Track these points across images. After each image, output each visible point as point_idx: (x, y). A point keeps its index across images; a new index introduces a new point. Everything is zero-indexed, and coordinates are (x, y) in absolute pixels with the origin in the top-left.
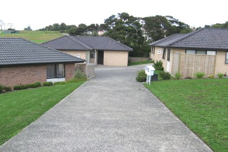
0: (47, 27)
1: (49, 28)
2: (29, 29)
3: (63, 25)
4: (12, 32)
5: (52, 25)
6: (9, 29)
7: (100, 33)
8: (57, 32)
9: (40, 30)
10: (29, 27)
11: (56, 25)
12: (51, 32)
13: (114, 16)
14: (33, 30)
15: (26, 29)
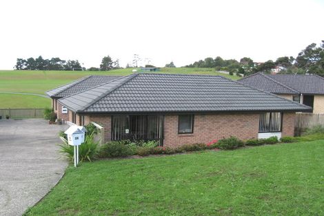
0: (196, 63)
1: (199, 64)
2: (171, 65)
3: (218, 59)
4: (151, 70)
5: (203, 60)
6: (147, 66)
7: (276, 71)
8: (210, 69)
9: (187, 66)
10: (172, 63)
11: (209, 60)
12: (202, 69)
13: (314, 45)
14: (177, 67)
15: (167, 66)
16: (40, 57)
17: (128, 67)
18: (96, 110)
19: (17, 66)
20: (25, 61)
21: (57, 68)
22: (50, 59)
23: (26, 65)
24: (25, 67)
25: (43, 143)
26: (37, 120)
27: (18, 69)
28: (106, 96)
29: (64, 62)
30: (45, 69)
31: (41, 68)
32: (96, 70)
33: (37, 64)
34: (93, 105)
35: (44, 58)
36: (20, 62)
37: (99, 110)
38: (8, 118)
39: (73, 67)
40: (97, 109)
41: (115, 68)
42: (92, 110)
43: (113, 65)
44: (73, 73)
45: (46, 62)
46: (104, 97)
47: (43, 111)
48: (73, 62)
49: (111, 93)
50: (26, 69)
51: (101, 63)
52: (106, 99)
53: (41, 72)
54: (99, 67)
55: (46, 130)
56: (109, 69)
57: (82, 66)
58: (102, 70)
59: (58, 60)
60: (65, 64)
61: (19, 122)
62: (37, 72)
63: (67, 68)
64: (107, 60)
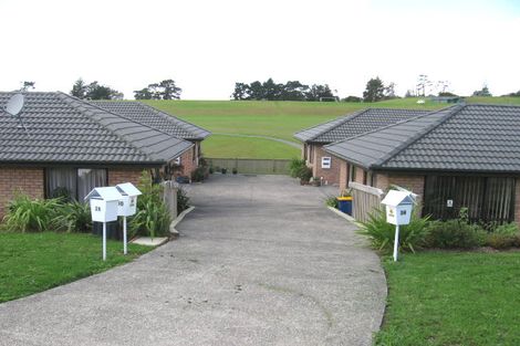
2: (485, 92)
4: (449, 101)
6: (442, 95)
9: (512, 95)
10: (485, 90)
15: (477, 94)
16: (270, 80)
17: (408, 96)
18: (401, 165)
19: (235, 95)
20: (247, 86)
21: (296, 97)
22: (285, 83)
23: (248, 92)
24: (247, 95)
25: (306, 215)
26: (280, 178)
27: (236, 99)
28: (415, 142)
29: (306, 87)
30: (278, 98)
31: (270, 97)
32: (356, 100)
33: (266, 92)
34: (395, 156)
35: (276, 82)
36: (240, 88)
37: (406, 165)
38: (235, 172)
39: (320, 95)
40: (403, 163)
41: (388, 98)
42: (394, 165)
43: (384, 92)
44: (321, 105)
45: (279, 87)
46: (412, 144)
47: (287, 164)
48: (320, 88)
49: (423, 137)
50: (247, 99)
51: (364, 90)
52: (415, 146)
53: (272, 104)
54: (361, 96)
55: (297, 194)
56: (377, 99)
57: (335, 94)
58: (366, 101)
59: (296, 84)
60: (308, 91)
61: (252, 179)
62: (265, 104)
63: (311, 98)
64: (375, 85)
